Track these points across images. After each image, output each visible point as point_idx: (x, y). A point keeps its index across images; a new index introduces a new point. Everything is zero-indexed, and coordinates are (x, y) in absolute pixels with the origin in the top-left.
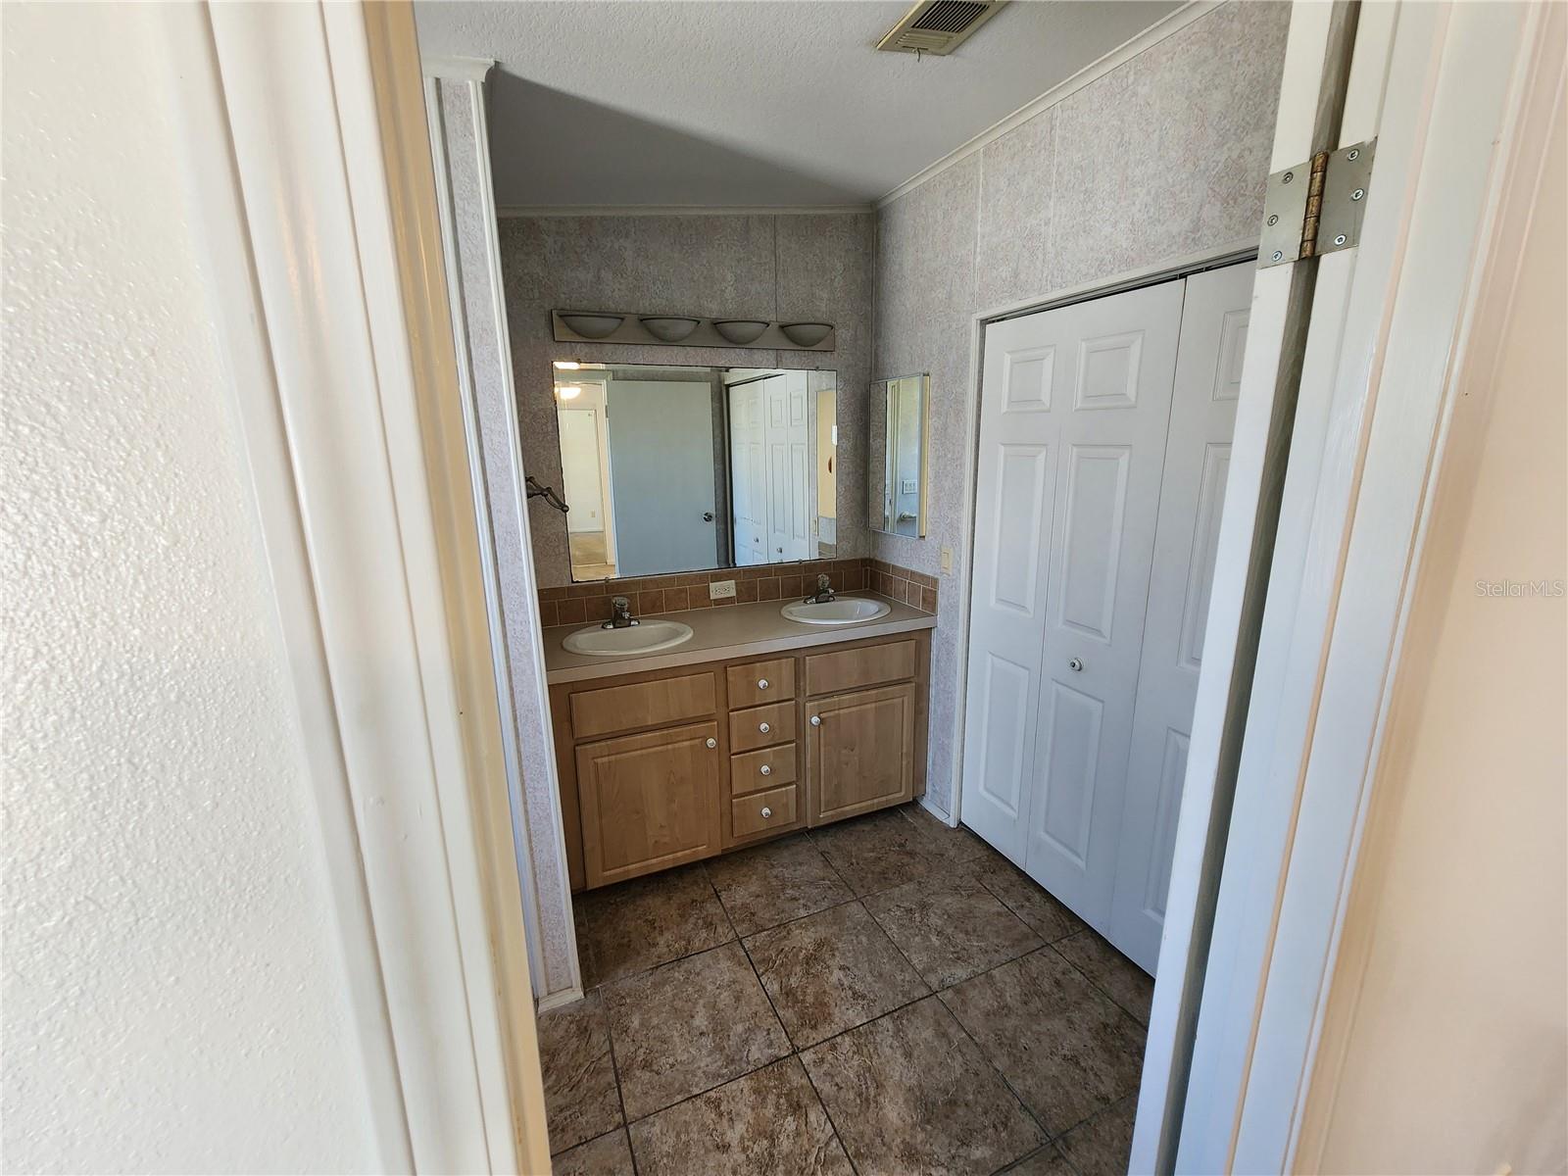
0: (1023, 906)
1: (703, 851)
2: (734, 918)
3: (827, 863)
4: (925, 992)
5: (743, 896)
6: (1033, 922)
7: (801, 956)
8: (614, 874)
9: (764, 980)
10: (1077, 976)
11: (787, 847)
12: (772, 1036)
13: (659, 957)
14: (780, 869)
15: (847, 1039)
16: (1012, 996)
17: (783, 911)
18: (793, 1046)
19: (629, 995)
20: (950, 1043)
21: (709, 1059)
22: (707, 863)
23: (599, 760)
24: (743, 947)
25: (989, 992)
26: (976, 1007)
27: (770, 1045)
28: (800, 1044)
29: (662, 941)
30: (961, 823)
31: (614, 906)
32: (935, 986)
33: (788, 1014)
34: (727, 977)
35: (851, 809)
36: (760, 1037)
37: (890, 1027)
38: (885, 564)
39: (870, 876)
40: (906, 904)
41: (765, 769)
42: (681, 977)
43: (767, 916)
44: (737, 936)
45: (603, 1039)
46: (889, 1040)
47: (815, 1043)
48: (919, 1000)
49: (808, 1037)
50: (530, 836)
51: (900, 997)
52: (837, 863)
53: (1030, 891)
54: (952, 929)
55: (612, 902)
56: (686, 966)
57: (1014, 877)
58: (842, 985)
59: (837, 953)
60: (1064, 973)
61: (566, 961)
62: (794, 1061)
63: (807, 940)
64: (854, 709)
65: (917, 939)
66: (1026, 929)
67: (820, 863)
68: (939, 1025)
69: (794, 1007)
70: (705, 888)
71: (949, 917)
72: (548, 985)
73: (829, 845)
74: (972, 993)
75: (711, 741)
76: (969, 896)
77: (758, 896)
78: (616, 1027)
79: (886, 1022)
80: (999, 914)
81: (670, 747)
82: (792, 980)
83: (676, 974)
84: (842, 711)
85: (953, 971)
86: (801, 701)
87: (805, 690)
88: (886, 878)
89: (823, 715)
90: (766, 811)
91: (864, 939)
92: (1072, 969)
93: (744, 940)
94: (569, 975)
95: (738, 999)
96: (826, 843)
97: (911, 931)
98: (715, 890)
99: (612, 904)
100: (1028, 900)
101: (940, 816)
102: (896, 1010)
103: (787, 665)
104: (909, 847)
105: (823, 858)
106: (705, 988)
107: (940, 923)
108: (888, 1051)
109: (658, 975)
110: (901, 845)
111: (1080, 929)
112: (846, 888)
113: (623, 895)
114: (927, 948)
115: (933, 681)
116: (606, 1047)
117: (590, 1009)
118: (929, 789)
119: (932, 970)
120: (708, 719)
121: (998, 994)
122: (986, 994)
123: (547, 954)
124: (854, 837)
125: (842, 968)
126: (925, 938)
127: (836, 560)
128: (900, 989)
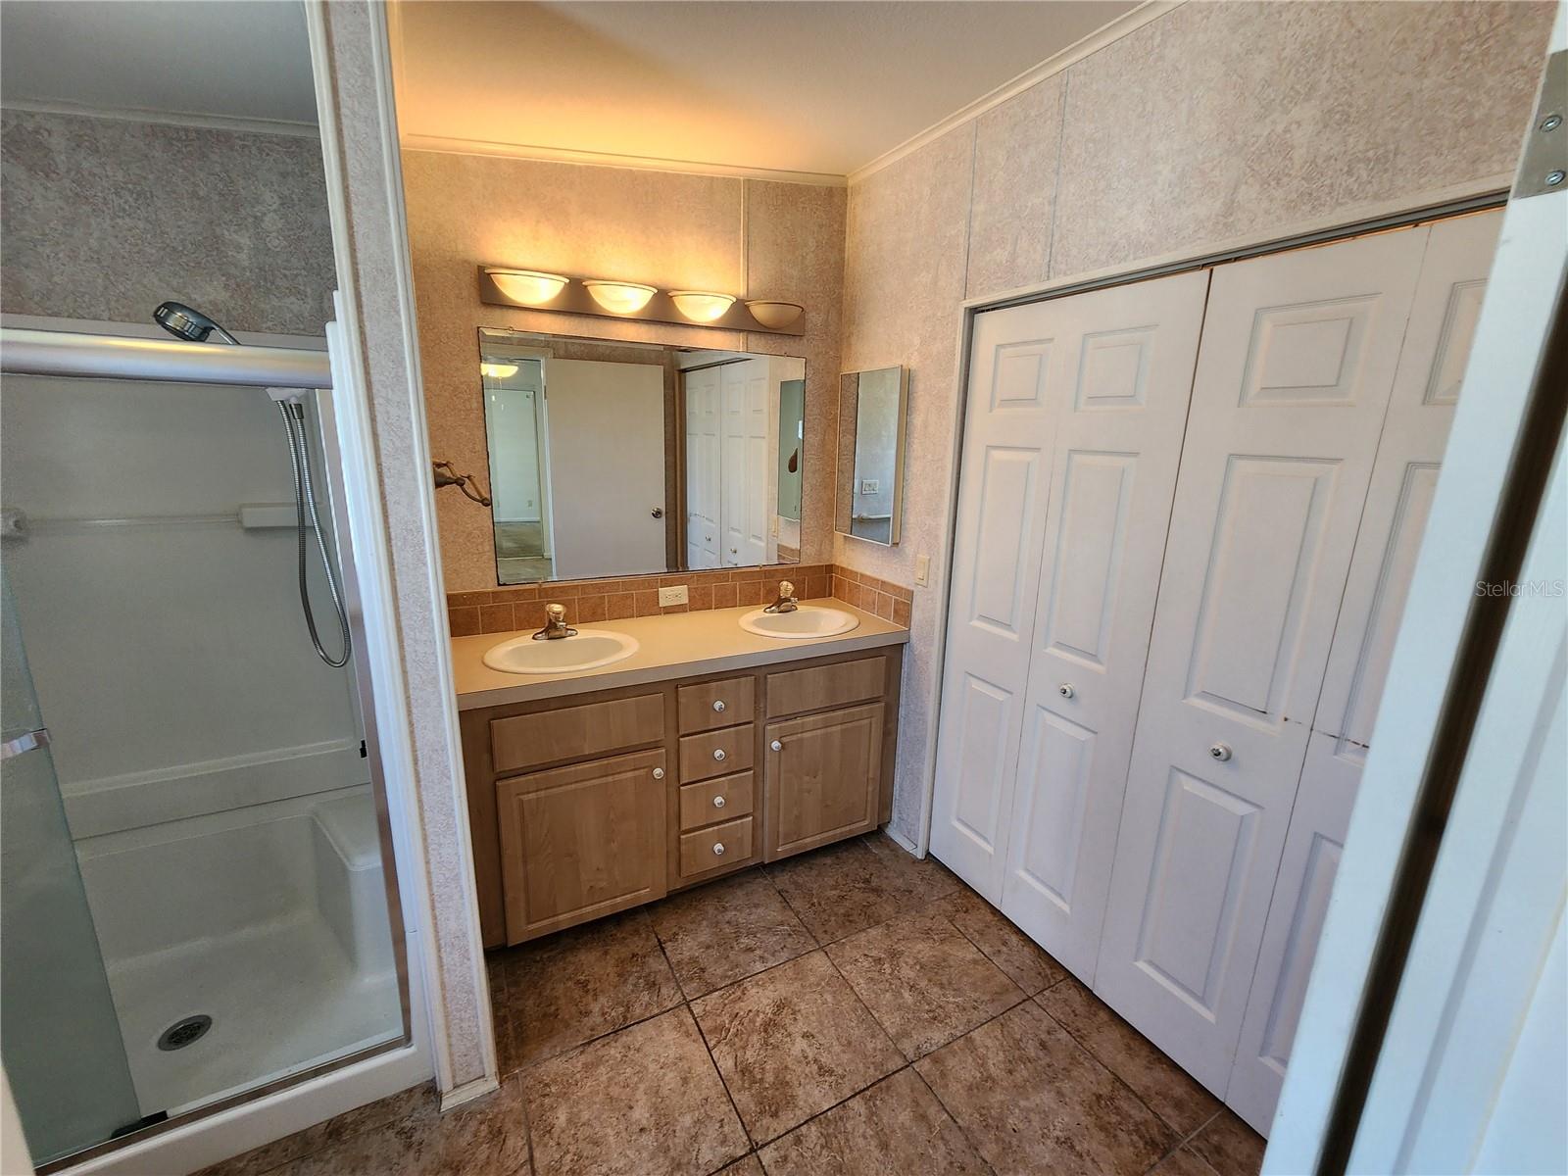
0: (999, 951)
1: (645, 895)
2: (681, 976)
3: (786, 903)
4: (900, 1063)
5: (691, 949)
6: (1012, 971)
7: (759, 1020)
8: (541, 927)
9: (716, 1053)
10: (1063, 1035)
11: (741, 885)
12: (726, 1129)
13: (592, 1030)
14: (733, 913)
16: (995, 1063)
17: (737, 966)
18: (750, 1139)
19: (554, 1081)
20: (930, 1128)
21: (650, 1165)
22: (650, 907)
23: (525, 797)
24: (692, 1013)
25: (970, 1059)
26: (958, 1080)
27: (723, 1143)
28: (758, 1137)
29: (596, 1008)
30: (928, 854)
31: (540, 964)
32: (911, 1056)
33: (744, 1099)
34: (672, 1053)
35: (811, 841)
36: (712, 1131)
37: (863, 1110)
38: (851, 572)
39: (833, 919)
40: (874, 953)
41: (718, 800)
42: (617, 1055)
43: (719, 972)
44: (685, 999)
45: (520, 1144)
46: (862, 1128)
47: (776, 1135)
48: (894, 1073)
49: (768, 1128)
50: (433, 901)
51: (872, 1071)
52: (796, 904)
53: (1007, 933)
54: (926, 983)
55: (538, 958)
56: (624, 1039)
57: (989, 917)
58: (806, 1058)
59: (799, 1017)
60: (1049, 1033)
61: (477, 1046)
62: (752, 1161)
63: (765, 1002)
64: (819, 731)
65: (888, 995)
66: (1003, 978)
67: (778, 905)
68: (918, 1104)
69: (750, 1088)
70: (647, 939)
71: (921, 968)
72: (454, 1077)
73: (787, 882)
74: (951, 1062)
75: (658, 771)
76: (942, 941)
77: (708, 947)
78: (535, 1124)
79: (856, 1104)
80: (975, 962)
81: (610, 779)
82: (749, 1053)
83: (612, 1052)
84: (806, 735)
85: (929, 1034)
86: (761, 724)
87: (765, 712)
88: (850, 921)
89: (784, 740)
90: (719, 847)
91: (829, 998)
92: (1057, 1026)
93: (692, 1004)
94: (481, 1063)
95: (685, 1081)
96: (783, 880)
97: (881, 986)
98: (659, 940)
99: (538, 962)
100: (1005, 943)
101: (907, 846)
102: (867, 1088)
103: (747, 683)
104: (875, 882)
105: (780, 899)
106: (646, 1068)
107: (912, 974)
108: (861, 1142)
109: (588, 1057)
110: (867, 881)
111: (1062, 978)
112: (807, 935)
113: (551, 950)
114: (899, 1008)
115: (903, 700)
116: (524, 1155)
117: (507, 1104)
118: (895, 816)
119: (905, 1034)
120: (656, 746)
121: (980, 1062)
122: (966, 1062)
123: (454, 1040)
124: (814, 873)
125: (805, 1036)
126: (898, 994)
127: (800, 565)
128: (871, 1059)
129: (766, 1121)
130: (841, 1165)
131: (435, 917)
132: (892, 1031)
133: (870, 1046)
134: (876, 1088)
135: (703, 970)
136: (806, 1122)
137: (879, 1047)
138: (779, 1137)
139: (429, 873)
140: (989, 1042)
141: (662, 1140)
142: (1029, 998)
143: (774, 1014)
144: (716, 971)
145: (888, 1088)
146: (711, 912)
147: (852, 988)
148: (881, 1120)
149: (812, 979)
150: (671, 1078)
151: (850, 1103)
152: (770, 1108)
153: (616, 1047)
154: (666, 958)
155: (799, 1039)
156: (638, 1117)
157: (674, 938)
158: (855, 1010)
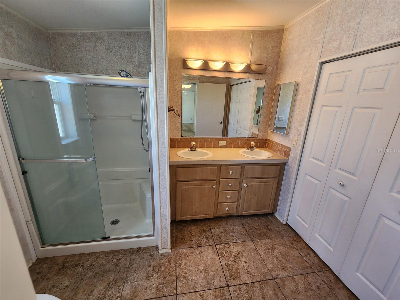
0: (306, 256)
1: (208, 216)
2: (214, 238)
3: (244, 227)
4: (271, 278)
5: (218, 232)
6: (310, 263)
7: (233, 254)
8: (183, 218)
9: (221, 259)
10: (325, 286)
11: (232, 219)
12: (221, 279)
13: (192, 245)
14: (229, 226)
15: (244, 286)
16: (301, 287)
17: (229, 239)
18: (227, 283)
19: (183, 254)
20: (278, 298)
21: (202, 281)
22: (209, 219)
23: (182, 187)
24: (216, 248)
25: (293, 284)
26: (288, 288)
27: (220, 282)
28: (229, 284)
29: (194, 240)
30: (287, 223)
31: (182, 226)
32: (275, 276)
33: (227, 273)
34: (210, 256)
35: (252, 212)
36: (218, 278)
37: (259, 286)
38: (272, 141)
39: (256, 234)
40: (267, 246)
41: (228, 197)
44: (215, 244)
45: (174, 266)
46: (258, 291)
48: (269, 280)
49: (232, 282)
50: (160, 206)
51: (262, 277)
52: (247, 228)
53: (309, 251)
54: (282, 258)
55: (182, 225)
56: (199, 249)
57: (304, 245)
58: (244, 268)
59: (244, 257)
60: (321, 284)
61: (167, 241)
62: (227, 289)
63: (235, 250)
64: (258, 184)
65: (270, 258)
66: (307, 265)
67: (241, 227)
68: (275, 290)
69: (229, 271)
70: (207, 227)
71: (281, 254)
72: (162, 246)
73: (245, 221)
74: (287, 282)
75: (214, 187)
76: (288, 248)
77: (222, 233)
78: (178, 263)
79: (257, 284)
80: (298, 257)
81: (202, 186)
82: (229, 262)
83: (196, 251)
84: (254, 184)
85: (281, 273)
86: (242, 179)
87: (243, 176)
88: (261, 236)
89: (248, 184)
90: (227, 208)
91: (253, 254)
92: (324, 283)
93: (216, 246)
94: (168, 245)
95: (213, 264)
96: (244, 220)
97: (268, 255)
98: (210, 228)
100: (309, 254)
101: (280, 220)
102: (261, 281)
103: (239, 168)
104: (269, 227)
105: (242, 225)
106: (204, 258)
107: (278, 255)
108: (257, 295)
109: (191, 251)
110: (267, 226)
111: (327, 270)
112: (249, 236)
113: (185, 224)
114: (273, 263)
115: (284, 179)
116: (174, 269)
117: (172, 256)
118: (278, 211)
119: (273, 270)
120: (214, 180)
121: (296, 285)
122: (292, 284)
123: (162, 238)
124: (252, 221)
125: (245, 262)
126: (272, 259)
127: (258, 138)
128: (262, 274)
129: (232, 280)
130: (251, 298)
131: (161, 210)
132: (270, 268)
133: (263, 270)
134: (263, 282)
135: (220, 238)
136: (242, 284)
137: (265, 271)
138: (235, 285)
139: (160, 200)
140: (300, 281)
141: (205, 276)
142: (315, 272)
143: (237, 254)
144: (223, 239)
145: (267, 283)
146: (224, 224)
147: (259, 253)
148: (264, 291)
149: (248, 248)
150: (209, 262)
151: (255, 283)
152: (233, 277)
153: (197, 250)
154: (211, 232)
155: (243, 262)
156: (200, 268)
157: (214, 228)
158: (260, 260)
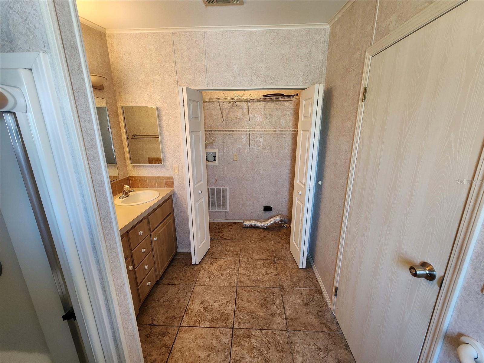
2: (169, 324)
3: (173, 285)
4: (235, 288)
5: (162, 317)
9: (202, 326)
12: (224, 333)
14: (162, 299)
15: (237, 313)
17: (181, 307)
18: (230, 328)
24: (184, 326)
25: (244, 276)
26: (246, 281)
27: (226, 335)
32: (235, 285)
36: (222, 336)
37: (240, 301)
39: (189, 278)
40: (207, 276)
42: (179, 355)
44: (178, 326)
46: (243, 303)
48: (237, 290)
51: (233, 294)
52: (176, 282)
53: (224, 252)
54: (222, 272)
56: (175, 351)
57: (218, 252)
59: (209, 301)
63: (198, 306)
64: (162, 230)
65: (219, 280)
66: (233, 260)
68: (246, 290)
69: (218, 322)
70: (144, 328)
71: (218, 270)
74: (242, 279)
76: (216, 263)
77: (167, 312)
80: (225, 261)
82: (209, 317)
85: (234, 279)
88: (194, 275)
89: (156, 236)
90: (149, 283)
91: (210, 292)
93: (181, 325)
95: (203, 337)
96: (165, 281)
98: (149, 325)
101: (186, 251)
102: (236, 297)
108: (246, 305)
112: (188, 286)
114: (223, 280)
118: (178, 245)
119: (230, 283)
124: (171, 273)
127: (120, 179)
129: (228, 322)
130: (248, 312)
132: (228, 285)
134: (237, 295)
135: (173, 317)
136: (234, 314)
137: (229, 289)
140: (243, 271)
141: (214, 351)
142: (240, 259)
143: (203, 306)
144: (177, 313)
145: (239, 293)
146: (155, 305)
147: (211, 286)
148: (244, 299)
149: (202, 292)
150: (200, 342)
151: (237, 302)
152: (226, 319)
153: (176, 355)
154: (158, 325)
155: (214, 304)
156: (203, 356)
157: (153, 320)
158: (217, 288)
